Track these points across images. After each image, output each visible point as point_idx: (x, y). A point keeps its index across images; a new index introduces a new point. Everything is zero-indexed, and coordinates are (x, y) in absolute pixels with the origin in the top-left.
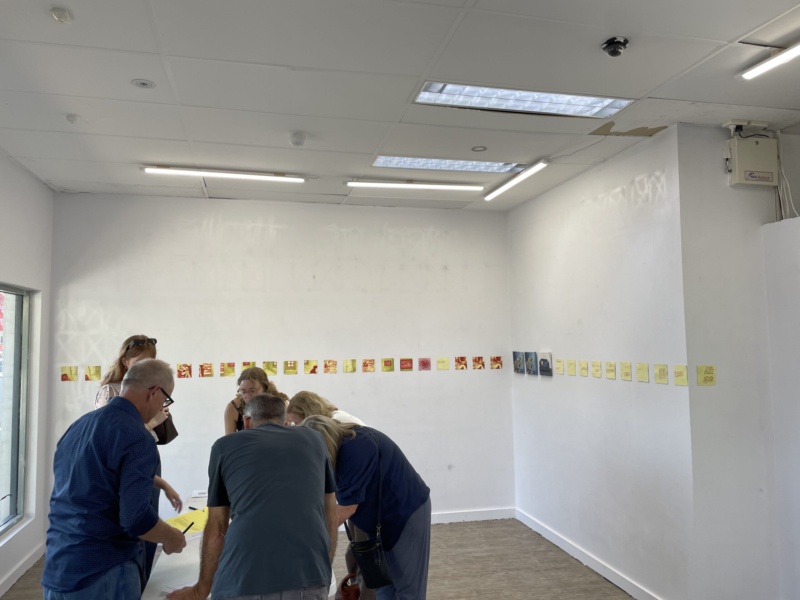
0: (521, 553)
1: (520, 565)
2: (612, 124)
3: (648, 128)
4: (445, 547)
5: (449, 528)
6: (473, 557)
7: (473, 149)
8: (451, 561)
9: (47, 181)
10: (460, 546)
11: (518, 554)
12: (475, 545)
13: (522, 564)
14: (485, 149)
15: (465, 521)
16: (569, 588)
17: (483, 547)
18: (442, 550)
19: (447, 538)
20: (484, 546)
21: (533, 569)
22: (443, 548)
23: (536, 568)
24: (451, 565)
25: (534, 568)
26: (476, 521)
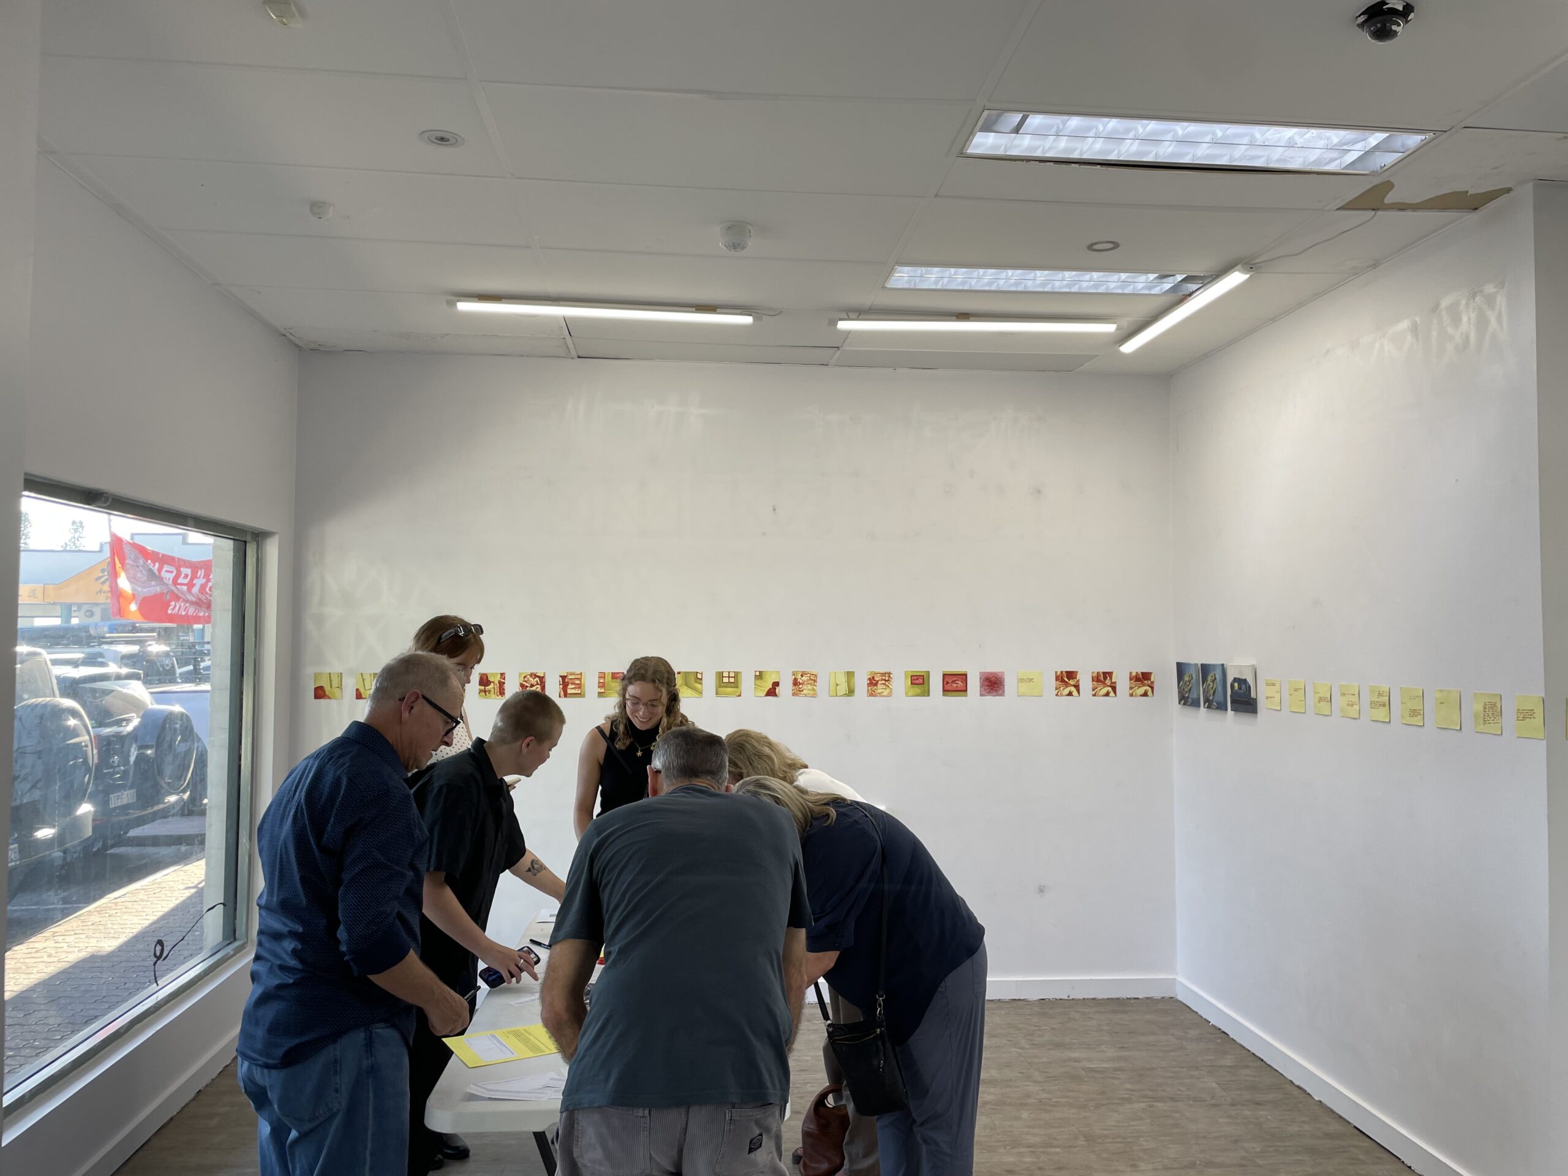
0: (1182, 1068)
1: (1179, 1090)
2: (1388, 186)
3: (1467, 192)
4: (1027, 1046)
5: (1037, 1009)
6: (1084, 1069)
7: (1090, 247)
8: (1037, 1073)
9: (285, 329)
10: (1058, 1046)
11: (1174, 1070)
12: (1090, 1045)
13: (1182, 1089)
14: (1116, 245)
15: (1071, 998)
16: (1279, 1144)
17: (1103, 1051)
18: (1020, 1051)
19: (1033, 1028)
20: (1105, 1049)
21: (1206, 1101)
22: (1023, 1048)
23: (1212, 1099)
24: (1036, 1082)
25: (1208, 1099)
26: (1094, 999)
